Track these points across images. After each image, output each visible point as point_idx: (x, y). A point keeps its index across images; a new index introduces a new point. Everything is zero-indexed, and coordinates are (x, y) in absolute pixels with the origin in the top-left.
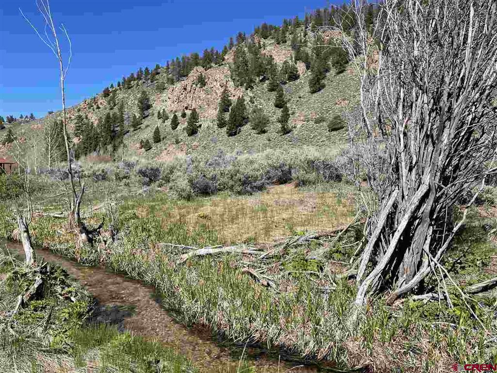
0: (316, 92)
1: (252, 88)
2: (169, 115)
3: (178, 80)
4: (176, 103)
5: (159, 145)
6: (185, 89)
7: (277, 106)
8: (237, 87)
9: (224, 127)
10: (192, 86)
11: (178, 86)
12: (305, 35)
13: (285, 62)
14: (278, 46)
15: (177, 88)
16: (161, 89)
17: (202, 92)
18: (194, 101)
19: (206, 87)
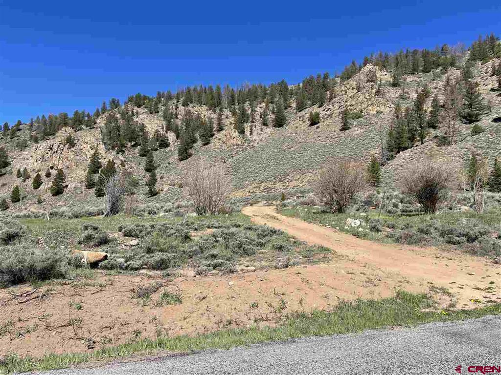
0: (184, 160)
1: (123, 152)
2: (31, 174)
3: (43, 139)
4: (39, 162)
5: (17, 204)
6: (51, 149)
7: (147, 170)
8: (109, 150)
9: (92, 188)
10: (59, 146)
11: (43, 145)
12: (177, 108)
13: (157, 131)
14: (150, 115)
15: (42, 147)
16: (23, 146)
17: (70, 153)
18: (61, 162)
19: (75, 148)
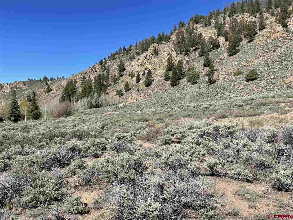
0: (233, 55)
1: (188, 55)
2: (135, 74)
3: (142, 53)
4: (140, 67)
5: (128, 93)
6: (146, 58)
7: (205, 65)
8: (178, 54)
9: (168, 80)
10: (150, 56)
12: (224, 19)
13: (211, 37)
14: (205, 27)
15: (141, 57)
16: (132, 59)
17: (155, 59)
18: (150, 65)
19: (158, 56)
